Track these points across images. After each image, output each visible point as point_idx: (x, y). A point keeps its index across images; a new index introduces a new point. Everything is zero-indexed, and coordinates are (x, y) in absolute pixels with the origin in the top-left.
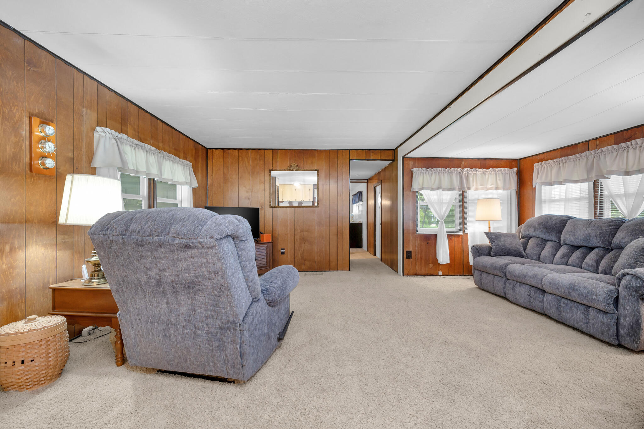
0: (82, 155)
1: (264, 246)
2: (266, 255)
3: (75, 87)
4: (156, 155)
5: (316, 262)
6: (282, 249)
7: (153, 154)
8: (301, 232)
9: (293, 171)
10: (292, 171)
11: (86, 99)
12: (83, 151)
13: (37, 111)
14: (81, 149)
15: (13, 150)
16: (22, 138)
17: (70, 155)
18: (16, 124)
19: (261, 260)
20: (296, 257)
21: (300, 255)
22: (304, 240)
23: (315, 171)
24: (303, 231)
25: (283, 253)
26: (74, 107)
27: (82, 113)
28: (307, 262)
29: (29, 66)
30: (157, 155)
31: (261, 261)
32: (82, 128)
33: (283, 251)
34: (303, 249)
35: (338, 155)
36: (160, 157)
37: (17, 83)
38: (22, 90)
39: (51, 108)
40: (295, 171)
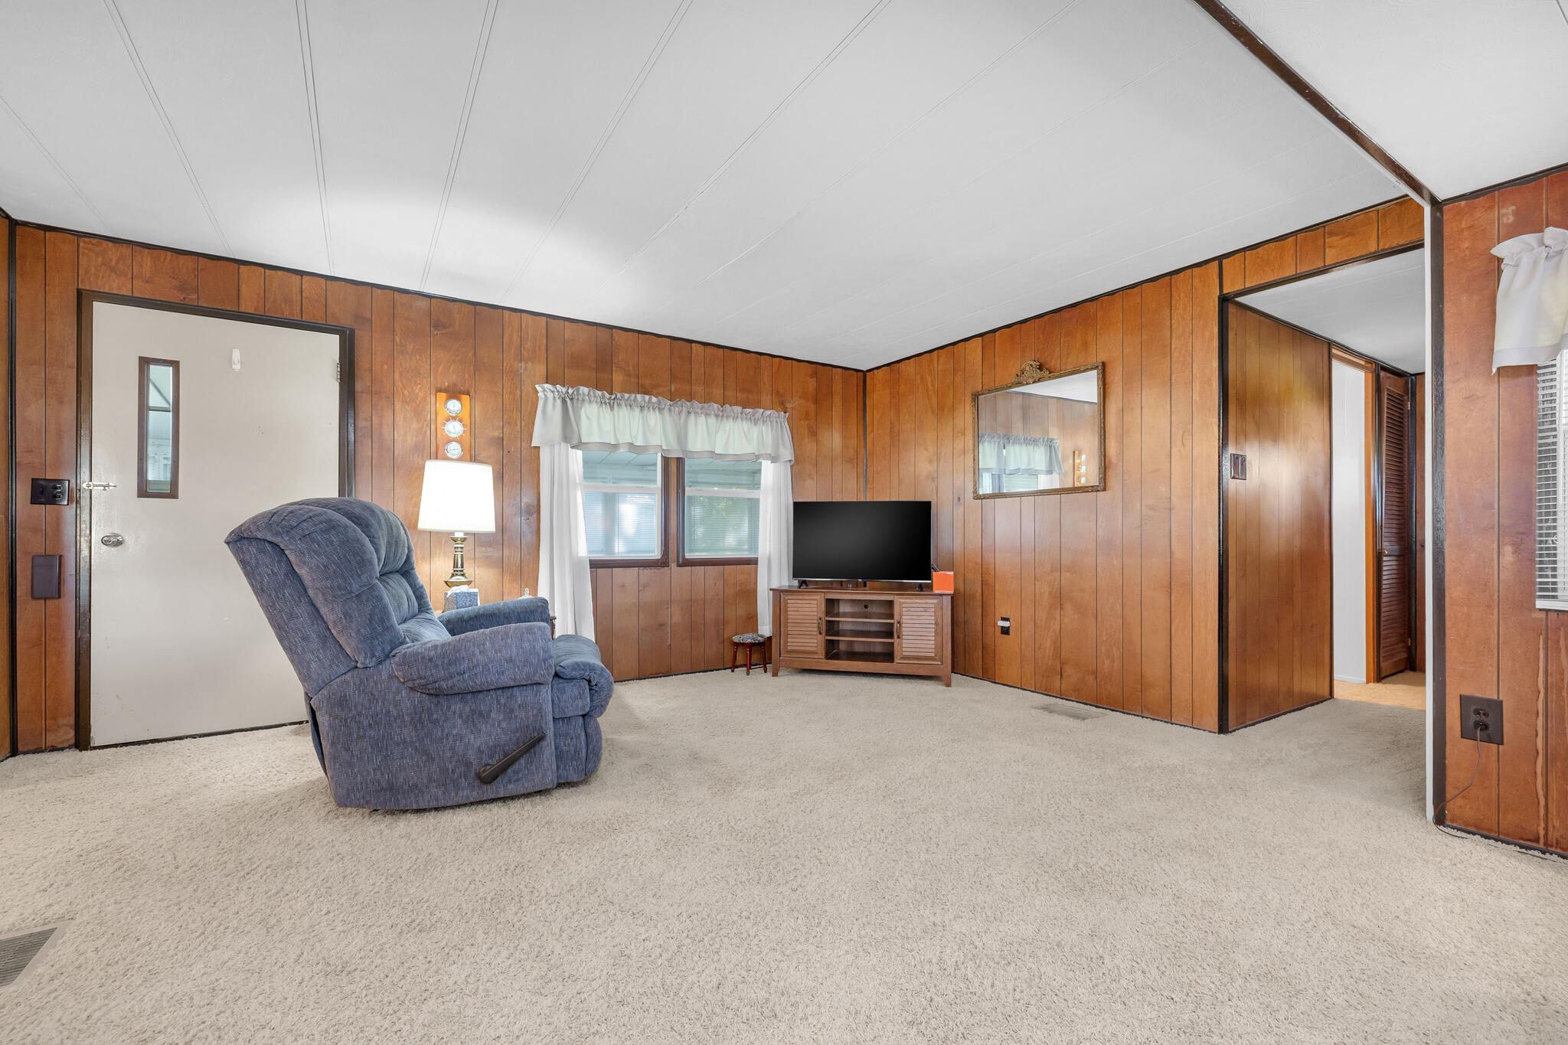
0: (518, 432)
1: (927, 603)
2: (933, 626)
3: (506, 335)
4: (666, 411)
5: (1095, 673)
6: (1003, 619)
7: (657, 410)
8: (1052, 571)
9: (1027, 384)
10: (1024, 385)
11: (524, 348)
12: (519, 425)
13: (447, 384)
14: (516, 423)
15: (414, 439)
16: (425, 423)
17: (497, 433)
18: (418, 406)
19: (919, 638)
20: (1039, 648)
21: (1049, 643)
22: (1059, 599)
23: (1092, 369)
24: (1058, 568)
25: (1005, 631)
26: (505, 364)
27: (518, 371)
28: (1069, 670)
29: (436, 329)
30: (670, 410)
31: (917, 642)
32: (518, 392)
33: (1006, 624)
34: (1057, 627)
35: (1174, 293)
36: (680, 413)
37: (420, 356)
38: (427, 362)
39: (467, 376)
40: (1033, 383)
